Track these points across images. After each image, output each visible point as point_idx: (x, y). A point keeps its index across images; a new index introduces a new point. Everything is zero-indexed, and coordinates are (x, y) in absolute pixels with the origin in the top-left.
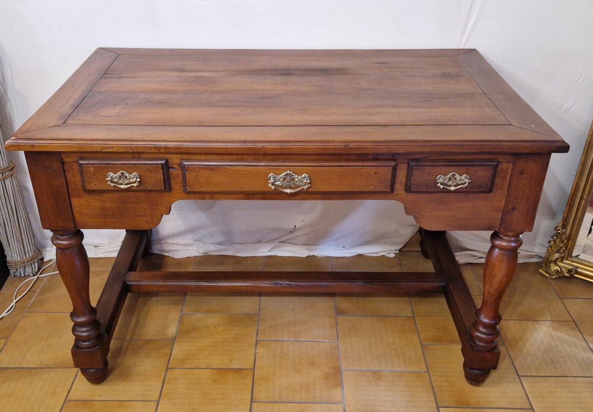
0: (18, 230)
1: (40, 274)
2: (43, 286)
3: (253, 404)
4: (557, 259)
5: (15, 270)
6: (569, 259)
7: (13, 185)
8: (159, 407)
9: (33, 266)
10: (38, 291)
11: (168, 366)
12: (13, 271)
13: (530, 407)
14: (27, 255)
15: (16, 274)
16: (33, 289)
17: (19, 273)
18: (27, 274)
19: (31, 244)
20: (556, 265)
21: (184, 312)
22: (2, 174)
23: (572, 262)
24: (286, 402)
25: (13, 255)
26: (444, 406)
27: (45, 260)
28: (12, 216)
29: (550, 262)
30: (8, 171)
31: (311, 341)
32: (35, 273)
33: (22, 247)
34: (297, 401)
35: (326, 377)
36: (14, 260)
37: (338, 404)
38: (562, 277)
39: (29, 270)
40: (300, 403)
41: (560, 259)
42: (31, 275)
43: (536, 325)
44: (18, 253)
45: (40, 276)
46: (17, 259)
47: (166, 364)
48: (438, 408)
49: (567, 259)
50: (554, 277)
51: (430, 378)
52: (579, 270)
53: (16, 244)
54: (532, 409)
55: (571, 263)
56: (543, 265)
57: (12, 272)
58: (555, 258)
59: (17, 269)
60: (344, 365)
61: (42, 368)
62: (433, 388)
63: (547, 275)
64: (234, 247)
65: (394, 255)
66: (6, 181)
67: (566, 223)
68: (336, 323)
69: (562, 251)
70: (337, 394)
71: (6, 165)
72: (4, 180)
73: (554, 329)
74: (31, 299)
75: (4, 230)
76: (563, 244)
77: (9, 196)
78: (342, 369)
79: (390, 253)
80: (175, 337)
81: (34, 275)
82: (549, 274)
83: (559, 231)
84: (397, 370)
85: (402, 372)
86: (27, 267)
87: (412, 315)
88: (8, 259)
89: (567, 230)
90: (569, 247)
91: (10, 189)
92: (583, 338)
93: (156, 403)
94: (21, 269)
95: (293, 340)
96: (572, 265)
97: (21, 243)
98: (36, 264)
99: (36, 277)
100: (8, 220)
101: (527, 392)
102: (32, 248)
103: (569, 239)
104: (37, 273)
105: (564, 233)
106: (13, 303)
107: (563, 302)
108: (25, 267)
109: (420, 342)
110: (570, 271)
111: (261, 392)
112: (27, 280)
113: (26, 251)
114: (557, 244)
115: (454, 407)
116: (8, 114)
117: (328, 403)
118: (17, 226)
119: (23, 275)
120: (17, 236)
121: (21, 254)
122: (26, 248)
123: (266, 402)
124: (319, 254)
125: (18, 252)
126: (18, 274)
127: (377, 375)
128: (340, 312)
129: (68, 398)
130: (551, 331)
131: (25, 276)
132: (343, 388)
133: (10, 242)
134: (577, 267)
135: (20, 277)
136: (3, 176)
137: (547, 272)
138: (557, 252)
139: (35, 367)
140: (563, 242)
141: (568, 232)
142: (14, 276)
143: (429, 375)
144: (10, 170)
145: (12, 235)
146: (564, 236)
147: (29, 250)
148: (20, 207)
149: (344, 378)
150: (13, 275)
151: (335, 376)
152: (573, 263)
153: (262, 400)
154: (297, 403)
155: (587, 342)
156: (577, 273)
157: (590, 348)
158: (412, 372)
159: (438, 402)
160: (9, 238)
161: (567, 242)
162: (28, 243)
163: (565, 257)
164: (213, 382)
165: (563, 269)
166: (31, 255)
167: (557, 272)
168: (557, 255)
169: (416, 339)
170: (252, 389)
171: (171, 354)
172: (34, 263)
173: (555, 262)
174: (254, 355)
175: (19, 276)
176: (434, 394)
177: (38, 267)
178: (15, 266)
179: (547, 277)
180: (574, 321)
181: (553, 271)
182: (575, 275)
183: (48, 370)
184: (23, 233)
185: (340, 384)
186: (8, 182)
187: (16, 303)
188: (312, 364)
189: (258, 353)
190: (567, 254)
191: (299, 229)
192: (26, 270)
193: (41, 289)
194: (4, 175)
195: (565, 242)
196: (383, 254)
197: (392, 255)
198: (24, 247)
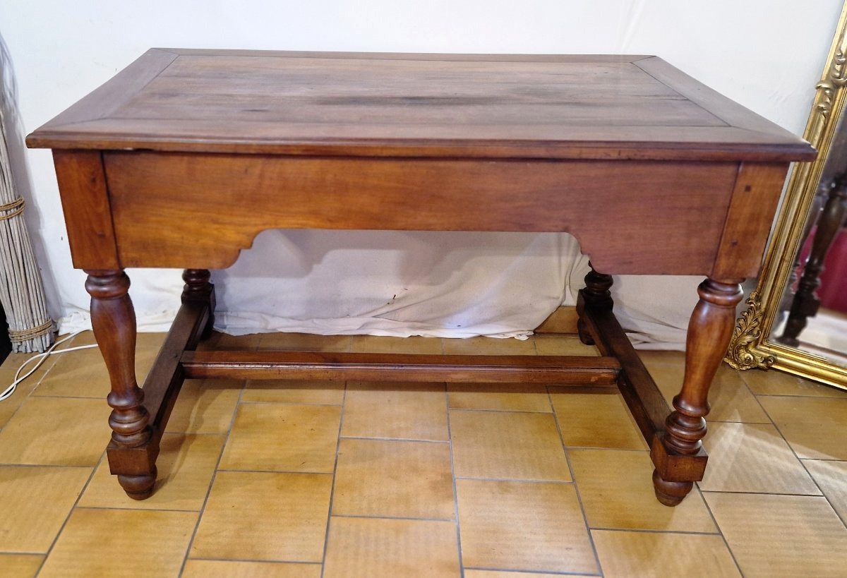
0: (25, 290)
1: (53, 350)
2: (55, 365)
3: (332, 518)
4: (749, 343)
5: (19, 344)
6: (765, 343)
7: (20, 228)
8: (202, 519)
9: (43, 339)
10: (48, 371)
11: (216, 467)
12: (16, 344)
13: (717, 531)
14: (36, 324)
15: (20, 349)
16: (41, 368)
17: (24, 348)
18: (35, 350)
19: (41, 309)
20: (747, 351)
21: (241, 401)
22: (6, 211)
23: (770, 347)
24: (377, 517)
25: (17, 323)
26: (596, 527)
27: (60, 334)
28: (17, 268)
29: (740, 347)
30: (14, 208)
31: (413, 441)
32: (45, 349)
33: (29, 313)
34: (392, 515)
35: (434, 486)
36: (18, 330)
37: (449, 521)
38: (755, 368)
39: (37, 344)
40: (397, 518)
41: (752, 344)
42: (41, 351)
43: (722, 427)
44: (24, 321)
45: (52, 353)
46: (22, 329)
47: (214, 465)
48: (589, 530)
49: (762, 343)
50: (744, 369)
51: (577, 491)
52: (779, 358)
53: (22, 308)
54: (720, 533)
55: (768, 349)
56: (730, 352)
57: (15, 346)
58: (746, 342)
59: (21, 342)
60: (458, 472)
61: (46, 466)
62: (581, 503)
63: (735, 366)
64: (313, 321)
65: (526, 338)
66: (10, 221)
67: (761, 294)
68: (448, 418)
69: (755, 332)
70: (447, 508)
71: (12, 200)
72: (8, 220)
73: (747, 432)
74: (38, 380)
75: (6, 288)
76: (757, 323)
77: (14, 242)
78: (456, 476)
79: (520, 335)
80: (229, 432)
81: (44, 352)
82: (738, 364)
83: (752, 305)
84: (530, 480)
85: (538, 483)
86: (35, 339)
87: (552, 412)
88: (11, 328)
89: (763, 303)
90: (765, 326)
91: (16, 233)
92: (787, 445)
93: (198, 514)
94: (27, 341)
95: (389, 438)
96: (768, 352)
97: (28, 307)
98: (48, 336)
99: (46, 354)
100: (12, 274)
101: (713, 513)
102: (42, 315)
103: (764, 315)
104: (48, 348)
105: (759, 308)
106: (14, 385)
107: (757, 400)
108: (32, 339)
109: (563, 445)
110: (766, 360)
111: (344, 502)
112: (34, 357)
113: (35, 318)
114: (749, 323)
115: (611, 530)
116: (18, 135)
117: (434, 519)
118: (24, 283)
119: (29, 351)
120: (23, 296)
121: (27, 321)
122: (34, 313)
123: (349, 517)
124: (426, 334)
125: (23, 318)
126: (22, 349)
127: (504, 487)
128: (453, 406)
129: (78, 505)
130: (743, 435)
131: (32, 352)
132: (456, 501)
133: (13, 304)
134: (776, 355)
135: (26, 353)
136: (7, 214)
137: (735, 362)
138: (748, 334)
139: (37, 464)
140: (757, 320)
141: (764, 306)
142: (18, 352)
143: (576, 487)
144: (17, 208)
145: (16, 295)
146: (757, 312)
147: (39, 317)
148: (29, 258)
149: (457, 488)
150: (16, 351)
151: (445, 486)
152: (771, 350)
153: (345, 514)
154: (392, 518)
155: (792, 450)
156: (776, 362)
157: (797, 458)
158: (551, 483)
159: (588, 523)
160: (12, 299)
161: (762, 320)
162: (37, 307)
163: (760, 341)
164: (278, 488)
165: (757, 357)
166: (41, 323)
167: (748, 360)
168: (748, 338)
169: (558, 442)
170: (331, 499)
171: (222, 452)
172: (45, 334)
173: (746, 347)
174: (335, 456)
175: (24, 352)
176: (583, 512)
177: (50, 341)
178: (19, 338)
179: (734, 369)
180: (773, 423)
181: (743, 360)
182: (773, 366)
183: (54, 468)
184: (31, 294)
185: (452, 496)
186: (13, 222)
187: (17, 384)
188: (415, 470)
189: (340, 454)
190: (762, 336)
191: (400, 300)
192: (34, 345)
193: (52, 369)
194: (9, 212)
195: (760, 319)
196: (512, 335)
197: (524, 338)
198: (32, 312)
